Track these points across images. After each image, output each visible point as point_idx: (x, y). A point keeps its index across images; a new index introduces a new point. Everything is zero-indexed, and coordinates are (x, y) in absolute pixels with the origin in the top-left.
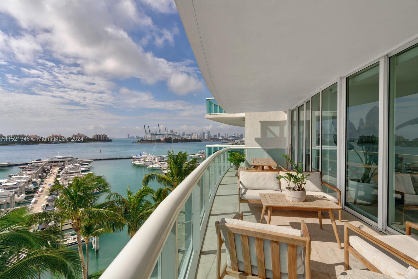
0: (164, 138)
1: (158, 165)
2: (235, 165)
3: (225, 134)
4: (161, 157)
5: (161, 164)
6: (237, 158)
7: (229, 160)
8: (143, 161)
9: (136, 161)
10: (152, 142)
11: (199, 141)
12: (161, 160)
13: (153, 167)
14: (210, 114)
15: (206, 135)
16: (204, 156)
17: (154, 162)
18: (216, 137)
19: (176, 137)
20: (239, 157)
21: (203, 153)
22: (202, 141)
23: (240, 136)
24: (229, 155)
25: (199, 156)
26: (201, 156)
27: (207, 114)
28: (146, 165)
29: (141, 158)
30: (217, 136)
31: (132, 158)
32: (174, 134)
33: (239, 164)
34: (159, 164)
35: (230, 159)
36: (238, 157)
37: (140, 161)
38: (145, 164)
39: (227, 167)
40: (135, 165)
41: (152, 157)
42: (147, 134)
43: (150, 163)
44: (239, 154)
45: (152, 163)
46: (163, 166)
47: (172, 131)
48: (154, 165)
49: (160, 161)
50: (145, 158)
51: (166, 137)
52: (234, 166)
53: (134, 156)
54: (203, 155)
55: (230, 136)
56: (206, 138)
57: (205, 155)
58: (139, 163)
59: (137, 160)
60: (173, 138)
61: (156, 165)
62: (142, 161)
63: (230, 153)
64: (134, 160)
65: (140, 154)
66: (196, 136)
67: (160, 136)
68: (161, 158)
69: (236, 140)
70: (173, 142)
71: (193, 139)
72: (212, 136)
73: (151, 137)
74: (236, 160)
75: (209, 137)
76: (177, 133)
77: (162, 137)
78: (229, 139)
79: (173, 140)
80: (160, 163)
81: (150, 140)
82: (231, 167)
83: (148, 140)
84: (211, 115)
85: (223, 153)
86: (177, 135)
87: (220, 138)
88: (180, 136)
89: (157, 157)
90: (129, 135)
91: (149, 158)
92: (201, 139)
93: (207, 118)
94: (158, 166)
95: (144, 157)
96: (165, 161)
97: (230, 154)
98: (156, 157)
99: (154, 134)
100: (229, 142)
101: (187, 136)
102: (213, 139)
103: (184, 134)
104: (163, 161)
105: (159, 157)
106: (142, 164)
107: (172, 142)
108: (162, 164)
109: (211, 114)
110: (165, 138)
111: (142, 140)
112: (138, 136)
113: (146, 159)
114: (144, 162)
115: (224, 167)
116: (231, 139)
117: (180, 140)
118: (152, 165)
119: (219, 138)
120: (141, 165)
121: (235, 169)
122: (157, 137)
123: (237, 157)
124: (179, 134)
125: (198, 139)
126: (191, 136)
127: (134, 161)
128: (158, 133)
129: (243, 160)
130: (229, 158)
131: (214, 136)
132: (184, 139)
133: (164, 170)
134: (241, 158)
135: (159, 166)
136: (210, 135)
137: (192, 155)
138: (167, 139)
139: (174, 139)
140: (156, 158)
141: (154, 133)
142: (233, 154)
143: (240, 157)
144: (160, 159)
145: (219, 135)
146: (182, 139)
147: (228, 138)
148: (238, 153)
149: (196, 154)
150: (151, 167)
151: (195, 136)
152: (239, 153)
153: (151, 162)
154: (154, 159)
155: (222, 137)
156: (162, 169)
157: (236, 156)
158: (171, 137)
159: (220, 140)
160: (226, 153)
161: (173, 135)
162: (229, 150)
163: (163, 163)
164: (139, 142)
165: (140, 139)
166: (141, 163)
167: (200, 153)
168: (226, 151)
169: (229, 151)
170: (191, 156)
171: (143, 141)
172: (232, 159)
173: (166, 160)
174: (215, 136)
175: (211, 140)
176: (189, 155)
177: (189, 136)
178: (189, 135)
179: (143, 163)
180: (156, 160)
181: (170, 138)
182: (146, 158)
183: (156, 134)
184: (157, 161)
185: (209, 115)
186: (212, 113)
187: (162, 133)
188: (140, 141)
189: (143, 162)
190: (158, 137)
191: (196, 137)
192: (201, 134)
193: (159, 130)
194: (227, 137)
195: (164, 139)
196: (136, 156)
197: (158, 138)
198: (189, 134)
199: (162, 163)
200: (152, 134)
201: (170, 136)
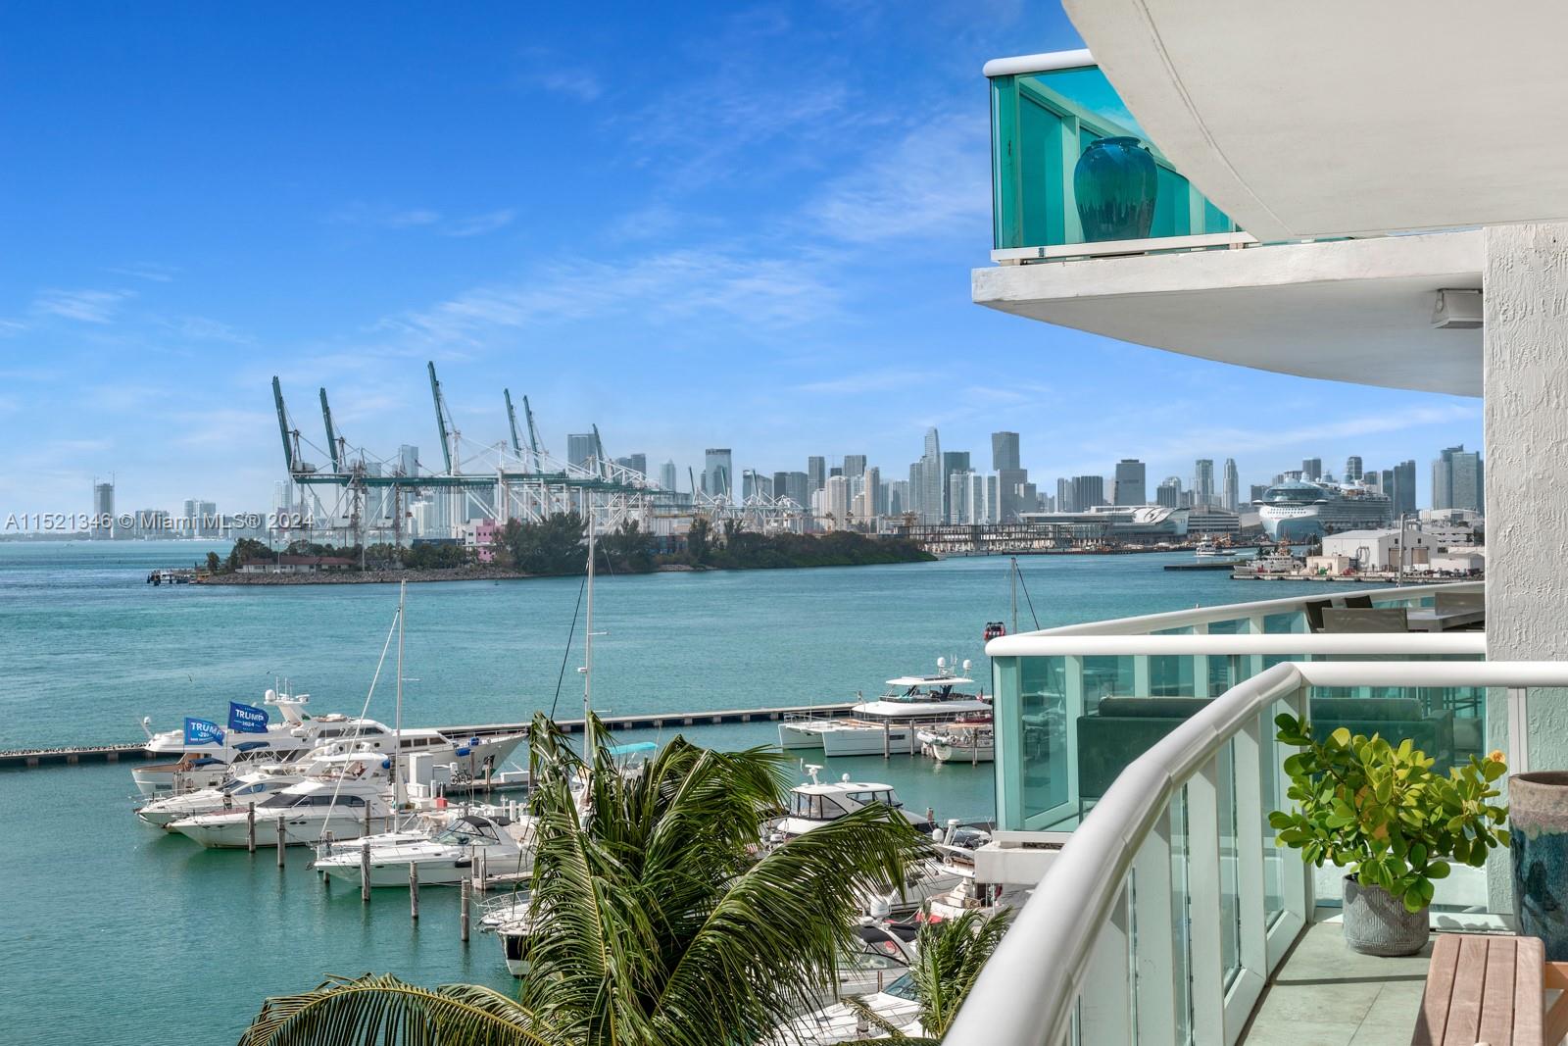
0: (501, 522)
1: (435, 839)
2: (1372, 906)
3: (1206, 467)
4: (464, 744)
5: (468, 827)
6: (1391, 812)
7: (1296, 833)
8: (260, 787)
9: (190, 788)
10: (366, 576)
11: (903, 549)
12: (463, 774)
13: (378, 856)
14: (1033, 252)
15: (978, 479)
16: (958, 729)
17: (384, 797)
18: (1099, 500)
19: (635, 515)
20: (1421, 802)
21: (945, 694)
22: (929, 557)
23: (1378, 490)
24: (1289, 765)
25: (894, 728)
26: (924, 736)
27: (997, 255)
28: (295, 834)
29: (237, 759)
30: (1108, 494)
31: (138, 757)
32: (609, 480)
33: (1419, 890)
34: (439, 830)
35: (1297, 820)
36: (1410, 800)
37: (229, 785)
38: (282, 829)
39: (1272, 904)
40: (176, 834)
41: (366, 743)
42: (303, 476)
43: (344, 811)
44: (1421, 760)
45: (360, 813)
46: (495, 853)
47: (587, 446)
48: (392, 836)
49: (451, 794)
50: (282, 754)
51: (525, 513)
52: (1360, 903)
53: (164, 730)
54: (950, 717)
55: (1257, 492)
56: (980, 510)
57: (969, 717)
58: (214, 812)
59: (193, 775)
60: (605, 518)
61: (406, 835)
62: (247, 791)
63: (1304, 742)
64: (168, 776)
65: (234, 706)
66: (866, 492)
67: (454, 497)
68: (464, 753)
69: (1330, 531)
70: (605, 568)
71: (827, 525)
72: (1052, 492)
73: (355, 516)
74: (1382, 832)
75: (1009, 503)
76: (638, 462)
77: (475, 512)
78: (1246, 521)
79: (597, 548)
80: (452, 814)
81: (342, 553)
82: (1317, 911)
83: (318, 550)
84: (1042, 259)
85: (1213, 760)
86: (644, 491)
87: (1142, 516)
88: (683, 503)
89: (421, 742)
90: (105, 493)
91: (324, 753)
92: (916, 533)
93: (997, 304)
94: (438, 848)
95: (274, 749)
96: (516, 790)
97: (1304, 760)
98: (405, 743)
99: (387, 482)
100: (1252, 553)
101: (758, 499)
102: (1058, 530)
103: (720, 479)
104: (492, 794)
105: (436, 741)
106: (252, 825)
107: (590, 565)
108: (480, 824)
109: (1051, 251)
110: (512, 522)
111: (249, 552)
112: (209, 508)
113: (298, 765)
114: (278, 800)
115: (1232, 909)
116: (1273, 529)
117: (673, 538)
118: (361, 842)
119: (1131, 510)
120: (246, 839)
121: (1367, 950)
122: (418, 508)
123: (1397, 803)
124: (670, 471)
125: (885, 528)
126: (804, 499)
127: (165, 789)
128: (432, 466)
129: (1472, 837)
130: (1291, 807)
131: (1068, 496)
132: (718, 526)
133: (493, 890)
134: (1454, 810)
135: (449, 851)
136: (1022, 475)
137: (820, 715)
138: (529, 530)
139: (609, 526)
140: (413, 758)
141: (386, 472)
142: (1344, 753)
143: (1436, 792)
144: (453, 766)
145: (1131, 475)
146: (701, 528)
147: (1245, 507)
148: (1406, 746)
149: (858, 708)
150: (355, 858)
151: (847, 490)
152: (1416, 748)
153: (353, 801)
154: (386, 765)
155: (1166, 495)
156: (477, 883)
157: (1386, 787)
158: (574, 515)
159: (1149, 537)
160: (1247, 750)
161: (596, 485)
162: (1283, 708)
163: (487, 810)
164: (217, 571)
165: (234, 543)
166: (243, 817)
167: (913, 690)
168: (1250, 721)
169: (1284, 721)
170: (802, 726)
171: (266, 556)
172: (1333, 818)
173: (522, 772)
174: (1087, 489)
175: (1042, 535)
176: (781, 717)
177: (786, 501)
178: (781, 483)
179: (261, 813)
180: (406, 781)
181: (568, 526)
182: (292, 756)
183: (408, 483)
184: (415, 792)
185: (1023, 262)
186: (1061, 241)
187: (468, 470)
188: (234, 562)
189: (267, 804)
190: (428, 511)
191: (863, 511)
192: (916, 470)
193: (444, 435)
194: (1225, 505)
195: (496, 534)
196: (190, 736)
197: (428, 525)
198: (781, 478)
199: (474, 811)
200: (360, 480)
201: (561, 503)
